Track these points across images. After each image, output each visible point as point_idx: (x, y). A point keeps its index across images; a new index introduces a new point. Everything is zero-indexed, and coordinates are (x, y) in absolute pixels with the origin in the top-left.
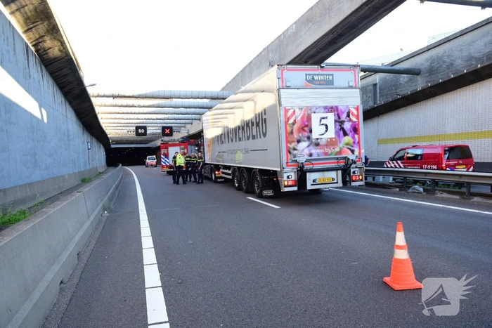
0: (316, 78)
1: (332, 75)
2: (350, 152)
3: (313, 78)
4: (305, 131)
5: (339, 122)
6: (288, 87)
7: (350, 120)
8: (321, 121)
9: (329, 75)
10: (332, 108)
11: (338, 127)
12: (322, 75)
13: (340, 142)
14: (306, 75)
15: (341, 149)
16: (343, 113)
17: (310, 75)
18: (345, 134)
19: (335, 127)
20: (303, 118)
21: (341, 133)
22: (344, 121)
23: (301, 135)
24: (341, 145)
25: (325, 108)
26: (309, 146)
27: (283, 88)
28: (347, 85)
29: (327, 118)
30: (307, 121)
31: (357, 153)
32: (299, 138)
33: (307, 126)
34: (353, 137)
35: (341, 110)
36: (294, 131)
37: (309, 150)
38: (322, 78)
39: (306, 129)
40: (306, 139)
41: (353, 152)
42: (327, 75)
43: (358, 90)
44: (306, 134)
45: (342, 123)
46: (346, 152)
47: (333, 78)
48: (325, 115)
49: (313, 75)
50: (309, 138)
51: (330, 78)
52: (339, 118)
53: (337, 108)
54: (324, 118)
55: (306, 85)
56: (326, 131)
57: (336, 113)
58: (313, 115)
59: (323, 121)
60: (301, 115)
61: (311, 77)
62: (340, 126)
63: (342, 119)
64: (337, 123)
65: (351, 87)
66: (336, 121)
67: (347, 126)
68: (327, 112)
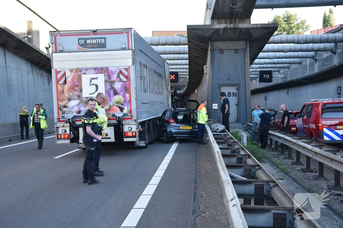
0: (88, 42)
1: (105, 38)
2: (118, 110)
3: (86, 42)
4: (76, 90)
5: (109, 82)
6: (61, 51)
7: (121, 80)
8: (91, 81)
9: (101, 38)
10: (102, 69)
11: (108, 86)
12: (95, 39)
13: (110, 101)
14: (79, 39)
15: (110, 107)
16: (113, 73)
17: (82, 39)
18: (116, 93)
19: (105, 87)
20: (73, 78)
21: (112, 92)
22: (115, 82)
23: (71, 94)
24: (111, 104)
25: (95, 69)
26: (79, 104)
27: (56, 52)
28: (119, 47)
29: (97, 78)
30: (77, 82)
31: (126, 111)
32: (69, 97)
33: (77, 86)
34: (124, 96)
35: (112, 72)
36: (65, 91)
37: (79, 108)
38: (94, 41)
39: (76, 88)
40: (76, 98)
41: (122, 109)
42: (99, 38)
43: (130, 52)
44: (77, 93)
45: (113, 82)
46: (116, 110)
47: (105, 41)
48: (95, 76)
49: (85, 39)
50: (79, 97)
51: (103, 41)
52: (110, 78)
53: (107, 69)
54: (94, 79)
55: (79, 49)
56: (97, 90)
57: (106, 74)
58: (83, 76)
59: (94, 82)
60: (72, 76)
61: (83, 41)
62: (111, 86)
63: (112, 80)
64: (108, 83)
65: (124, 49)
66: (106, 81)
67: (118, 86)
68: (97, 73)
